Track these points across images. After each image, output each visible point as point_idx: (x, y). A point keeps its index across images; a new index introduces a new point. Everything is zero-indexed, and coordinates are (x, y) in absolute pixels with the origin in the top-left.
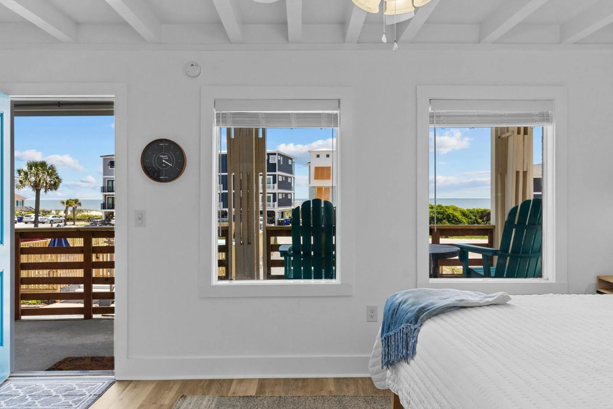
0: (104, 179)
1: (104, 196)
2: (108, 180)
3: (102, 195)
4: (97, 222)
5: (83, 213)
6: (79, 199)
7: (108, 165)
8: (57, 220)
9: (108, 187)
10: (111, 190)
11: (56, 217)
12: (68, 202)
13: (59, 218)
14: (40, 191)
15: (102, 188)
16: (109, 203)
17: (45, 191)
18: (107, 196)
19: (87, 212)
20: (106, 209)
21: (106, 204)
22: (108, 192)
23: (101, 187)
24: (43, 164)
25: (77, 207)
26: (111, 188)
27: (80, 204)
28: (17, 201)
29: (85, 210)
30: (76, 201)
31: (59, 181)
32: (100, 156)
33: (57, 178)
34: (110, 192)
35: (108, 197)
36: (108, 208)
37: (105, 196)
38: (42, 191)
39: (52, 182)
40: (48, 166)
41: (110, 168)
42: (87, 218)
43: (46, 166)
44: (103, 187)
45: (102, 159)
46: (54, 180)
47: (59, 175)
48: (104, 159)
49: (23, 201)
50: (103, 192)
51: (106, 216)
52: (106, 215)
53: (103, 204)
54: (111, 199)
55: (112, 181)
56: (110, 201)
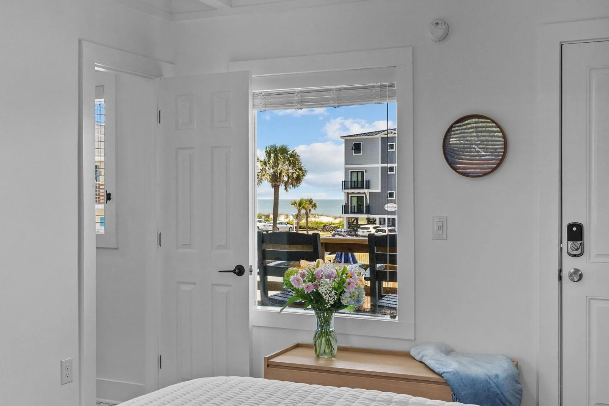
0: (346, 170)
1: (346, 194)
2: (351, 172)
3: (343, 193)
6: (313, 199)
7: (352, 149)
8: (284, 227)
9: (351, 181)
10: (356, 186)
11: (282, 224)
12: (300, 203)
13: (286, 226)
14: (279, 187)
15: (344, 183)
16: (353, 205)
17: (286, 189)
18: (350, 195)
20: (348, 213)
21: (349, 206)
22: (352, 188)
23: (343, 181)
24: (283, 150)
25: (311, 210)
26: (356, 183)
30: (310, 202)
31: (303, 173)
32: (341, 137)
33: (301, 169)
34: (354, 188)
35: (351, 197)
36: (352, 213)
37: (348, 194)
38: (282, 187)
39: (295, 175)
40: (289, 153)
41: (354, 154)
42: (322, 226)
43: (287, 153)
44: (345, 181)
45: (343, 140)
46: (297, 173)
47: (302, 165)
48: (346, 140)
50: (345, 189)
51: (349, 224)
53: (345, 206)
54: (356, 198)
55: (358, 172)
56: (355, 203)
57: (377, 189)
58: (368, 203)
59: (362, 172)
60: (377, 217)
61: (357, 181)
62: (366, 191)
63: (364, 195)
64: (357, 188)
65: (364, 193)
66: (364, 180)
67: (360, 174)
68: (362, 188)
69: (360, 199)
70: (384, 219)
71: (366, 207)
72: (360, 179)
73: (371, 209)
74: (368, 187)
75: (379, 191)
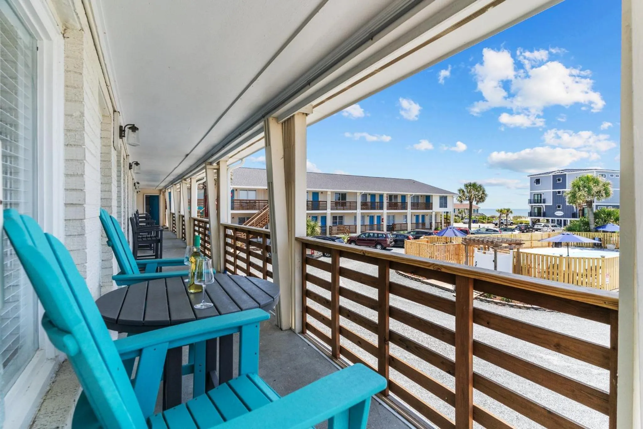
0: (531, 193)
2: (534, 194)
3: (529, 206)
4: (521, 226)
5: (522, 219)
6: (509, 208)
7: (535, 182)
9: (534, 199)
12: (501, 211)
16: (535, 212)
17: (476, 203)
19: (525, 218)
20: (532, 216)
21: (533, 213)
22: (534, 203)
26: (537, 200)
27: (511, 212)
28: (474, 210)
29: (524, 217)
30: (508, 210)
32: (528, 176)
34: (536, 203)
35: (534, 207)
36: (534, 216)
37: (532, 206)
41: (536, 185)
44: (530, 199)
45: (529, 178)
48: (531, 178)
49: (478, 210)
50: (530, 203)
52: (533, 222)
53: (530, 213)
54: (537, 208)
55: (538, 194)
56: (536, 211)
57: (550, 203)
58: (544, 210)
59: (541, 195)
60: (550, 219)
61: (538, 199)
62: (543, 204)
63: (542, 207)
64: (538, 203)
65: (542, 206)
66: (542, 198)
67: (539, 196)
68: (541, 203)
69: (539, 209)
70: (555, 220)
71: (543, 213)
72: (539, 198)
73: (546, 214)
74: (544, 202)
75: (551, 204)
